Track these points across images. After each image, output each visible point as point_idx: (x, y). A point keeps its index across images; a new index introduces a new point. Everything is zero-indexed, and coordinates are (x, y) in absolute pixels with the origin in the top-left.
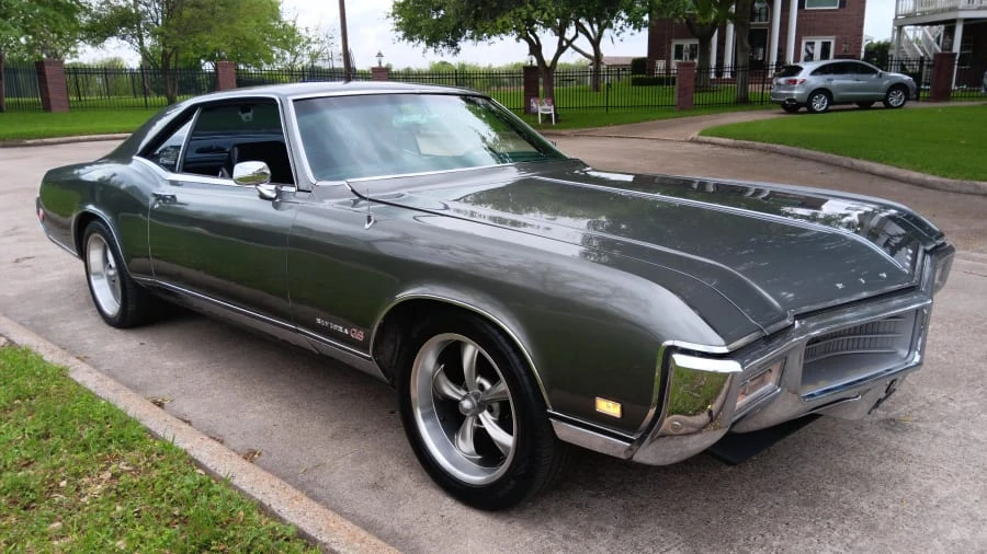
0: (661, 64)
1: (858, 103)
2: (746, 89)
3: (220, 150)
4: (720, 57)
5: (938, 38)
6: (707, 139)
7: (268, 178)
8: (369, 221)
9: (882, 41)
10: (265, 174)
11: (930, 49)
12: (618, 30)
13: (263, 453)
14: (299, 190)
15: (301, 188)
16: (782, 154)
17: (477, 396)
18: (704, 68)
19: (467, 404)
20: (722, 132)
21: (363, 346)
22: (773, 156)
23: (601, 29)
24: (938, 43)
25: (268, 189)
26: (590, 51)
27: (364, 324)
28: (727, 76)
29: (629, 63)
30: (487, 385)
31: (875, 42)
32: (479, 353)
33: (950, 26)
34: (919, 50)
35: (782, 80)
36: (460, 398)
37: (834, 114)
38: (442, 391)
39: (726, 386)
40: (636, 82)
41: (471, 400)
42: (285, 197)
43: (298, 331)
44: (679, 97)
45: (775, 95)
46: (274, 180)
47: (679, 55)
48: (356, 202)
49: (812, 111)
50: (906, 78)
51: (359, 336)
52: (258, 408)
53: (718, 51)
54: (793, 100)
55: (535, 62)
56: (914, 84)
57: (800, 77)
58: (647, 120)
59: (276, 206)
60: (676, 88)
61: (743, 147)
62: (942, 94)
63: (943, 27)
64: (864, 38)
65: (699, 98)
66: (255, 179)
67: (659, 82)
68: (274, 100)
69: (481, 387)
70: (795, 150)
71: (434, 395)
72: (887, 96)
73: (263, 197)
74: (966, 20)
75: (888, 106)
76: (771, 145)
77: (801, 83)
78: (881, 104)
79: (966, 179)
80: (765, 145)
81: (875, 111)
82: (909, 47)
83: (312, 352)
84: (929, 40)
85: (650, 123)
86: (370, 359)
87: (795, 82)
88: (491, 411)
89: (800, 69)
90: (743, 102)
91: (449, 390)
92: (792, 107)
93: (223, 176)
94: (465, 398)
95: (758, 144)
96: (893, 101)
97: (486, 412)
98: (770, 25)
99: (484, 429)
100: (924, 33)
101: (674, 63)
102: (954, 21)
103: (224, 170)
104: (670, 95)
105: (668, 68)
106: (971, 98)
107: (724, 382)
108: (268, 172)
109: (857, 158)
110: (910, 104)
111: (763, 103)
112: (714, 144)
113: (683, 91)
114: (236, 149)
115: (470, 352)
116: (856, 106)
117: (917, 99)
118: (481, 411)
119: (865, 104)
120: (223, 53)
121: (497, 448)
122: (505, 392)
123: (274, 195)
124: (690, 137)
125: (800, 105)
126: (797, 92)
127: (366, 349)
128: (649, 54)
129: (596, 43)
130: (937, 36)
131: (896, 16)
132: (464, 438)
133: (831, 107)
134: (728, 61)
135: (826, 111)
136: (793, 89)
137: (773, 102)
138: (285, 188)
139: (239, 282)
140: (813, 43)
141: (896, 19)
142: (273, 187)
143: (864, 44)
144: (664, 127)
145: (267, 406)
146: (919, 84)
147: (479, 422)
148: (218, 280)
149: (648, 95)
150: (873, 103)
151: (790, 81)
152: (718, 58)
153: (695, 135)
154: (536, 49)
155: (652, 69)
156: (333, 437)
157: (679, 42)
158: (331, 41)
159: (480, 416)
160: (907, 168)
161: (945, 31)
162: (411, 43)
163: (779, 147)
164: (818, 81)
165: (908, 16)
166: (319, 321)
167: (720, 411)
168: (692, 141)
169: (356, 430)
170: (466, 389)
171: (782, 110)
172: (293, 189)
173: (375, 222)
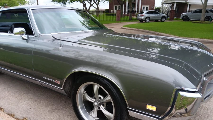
0: (112, 10)
1: (155, 20)
2: (131, 17)
3: (8, 26)
4: (125, 10)
5: (170, 7)
6: (125, 28)
7: (25, 33)
8: (61, 46)
9: (158, 7)
10: (24, 32)
11: (168, 9)
12: (104, 1)
13: (28, 119)
14: (35, 37)
15: (36, 36)
16: (142, 31)
17: (99, 101)
18: (122, 12)
19: (96, 104)
20: (128, 26)
21: (60, 86)
22: (140, 32)
23: (99, 2)
24: (170, 8)
25: (25, 36)
26: (96, 7)
27: (61, 79)
28: (126, 14)
29: (105, 10)
30: (102, 98)
31: (157, 7)
32: (99, 87)
33: (173, 4)
34: (166, 9)
35: (140, 15)
36: (93, 102)
37: (151, 23)
38: (86, 99)
39: (195, 101)
40: (107, 15)
41: (97, 103)
42: (30, 39)
43: (37, 80)
44: (117, 18)
45: (138, 18)
46: (26, 34)
47: (116, 9)
48: (54, 40)
49: (146, 22)
50: (165, 15)
51: (59, 82)
52: (25, 103)
53: (124, 8)
54: (142, 19)
55: (85, 9)
56: (167, 16)
57: (143, 14)
58: (110, 23)
59: (27, 42)
60: (116, 16)
61: (133, 30)
62: (172, 19)
63: (171, 4)
64: (155, 6)
65: (121, 19)
66: (21, 33)
67: (112, 15)
68: (25, 9)
69: (100, 98)
70: (145, 30)
71: (83, 100)
72: (161, 19)
73: (23, 39)
74: (177, 3)
75: (161, 21)
76: (139, 29)
77: (144, 15)
78: (160, 21)
79: (184, 37)
80: (138, 29)
81: (159, 22)
82: (164, 9)
83: (41, 86)
84: (168, 7)
85: (111, 24)
86: (62, 90)
87: (142, 15)
88: (103, 105)
89: (143, 12)
90: (131, 20)
91: (89, 99)
92: (141, 21)
93: (9, 33)
94: (95, 102)
95: (136, 29)
96: (163, 20)
97: (102, 106)
98: (135, 2)
99: (101, 111)
100: (167, 6)
101: (115, 11)
102: (174, 3)
103: (9, 31)
104: (115, 18)
105: (113, 11)
106: (178, 20)
107: (194, 100)
108: (25, 31)
109: (159, 32)
110: (166, 21)
111: (135, 20)
112: (126, 29)
113: (118, 17)
114: (13, 25)
115: (96, 87)
116: (155, 21)
117: (167, 20)
118: (100, 106)
119: (157, 21)
120: (6, 4)
121: (106, 117)
122: (110, 100)
123: (27, 38)
124: (121, 27)
125: (144, 20)
126: (143, 18)
127: (61, 87)
128: (109, 8)
129: (97, 5)
130: (170, 6)
131: (162, 1)
132: (94, 113)
133: (150, 21)
134: (127, 10)
135: (149, 22)
136: (142, 17)
137: (138, 20)
138: (30, 36)
139: (14, 64)
140: (144, 7)
141: (162, 2)
142: (26, 36)
143: (155, 7)
144: (114, 25)
145: (27, 102)
146: (168, 17)
147: (99, 108)
148: (8, 64)
149: (110, 17)
150: (158, 20)
151: (141, 15)
152: (124, 10)
153: (122, 27)
154: (85, 5)
155: (110, 12)
156: (49, 111)
157: (116, 6)
158: (34, 2)
159: (100, 107)
160: (171, 35)
161: (172, 5)
162: (54, 3)
163: (141, 30)
164: (147, 15)
165: (164, 1)
166: (44, 77)
167: (191, 109)
168: (121, 28)
169: (56, 109)
170: (95, 98)
171: (139, 22)
172: (33, 36)
173: (63, 46)
